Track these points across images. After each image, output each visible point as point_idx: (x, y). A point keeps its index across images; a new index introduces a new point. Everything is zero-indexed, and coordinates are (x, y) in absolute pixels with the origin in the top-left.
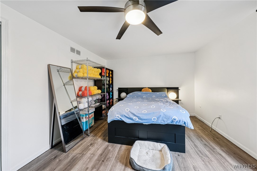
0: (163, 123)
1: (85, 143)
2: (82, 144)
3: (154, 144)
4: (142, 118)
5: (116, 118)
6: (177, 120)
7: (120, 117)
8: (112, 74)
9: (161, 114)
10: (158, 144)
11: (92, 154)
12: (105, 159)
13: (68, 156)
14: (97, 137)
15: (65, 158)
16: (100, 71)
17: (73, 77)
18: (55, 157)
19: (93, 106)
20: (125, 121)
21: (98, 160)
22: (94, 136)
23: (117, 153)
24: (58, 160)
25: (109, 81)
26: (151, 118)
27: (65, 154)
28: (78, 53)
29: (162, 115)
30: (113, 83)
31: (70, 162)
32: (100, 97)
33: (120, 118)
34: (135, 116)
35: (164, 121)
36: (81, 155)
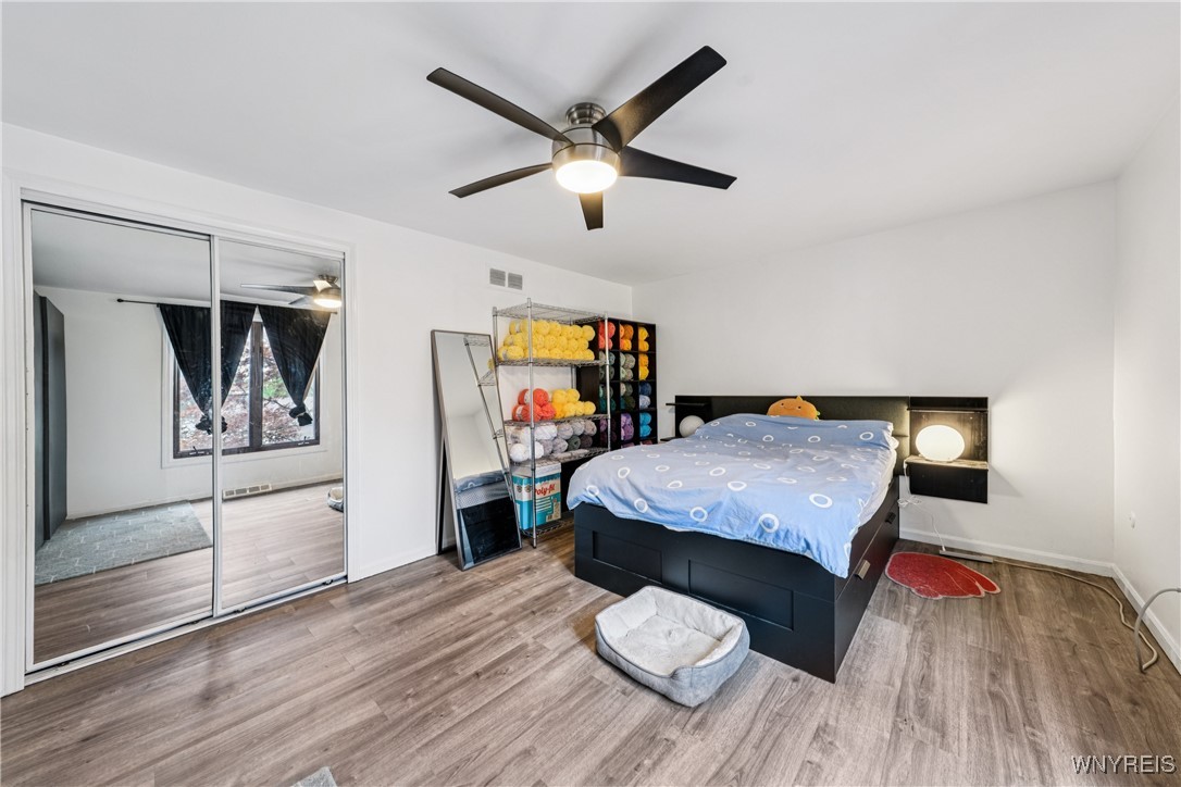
0: (725, 532)
1: (518, 561)
2: (507, 562)
3: (704, 610)
5: (584, 493)
6: (775, 528)
7: (597, 493)
8: (652, 340)
9: (721, 499)
10: (720, 613)
11: (518, 590)
12: (539, 610)
13: (463, 577)
14: (555, 557)
15: (457, 581)
16: (589, 332)
17: (497, 362)
18: (439, 574)
19: (559, 455)
20: (610, 509)
21: (524, 607)
22: (547, 553)
23: (580, 607)
24: (441, 581)
25: (635, 370)
26: (687, 510)
27: (460, 573)
28: (516, 281)
29: (725, 504)
30: (655, 378)
31: (461, 590)
32: (591, 428)
33: (597, 498)
34: (641, 495)
35: (731, 527)
36: (491, 585)
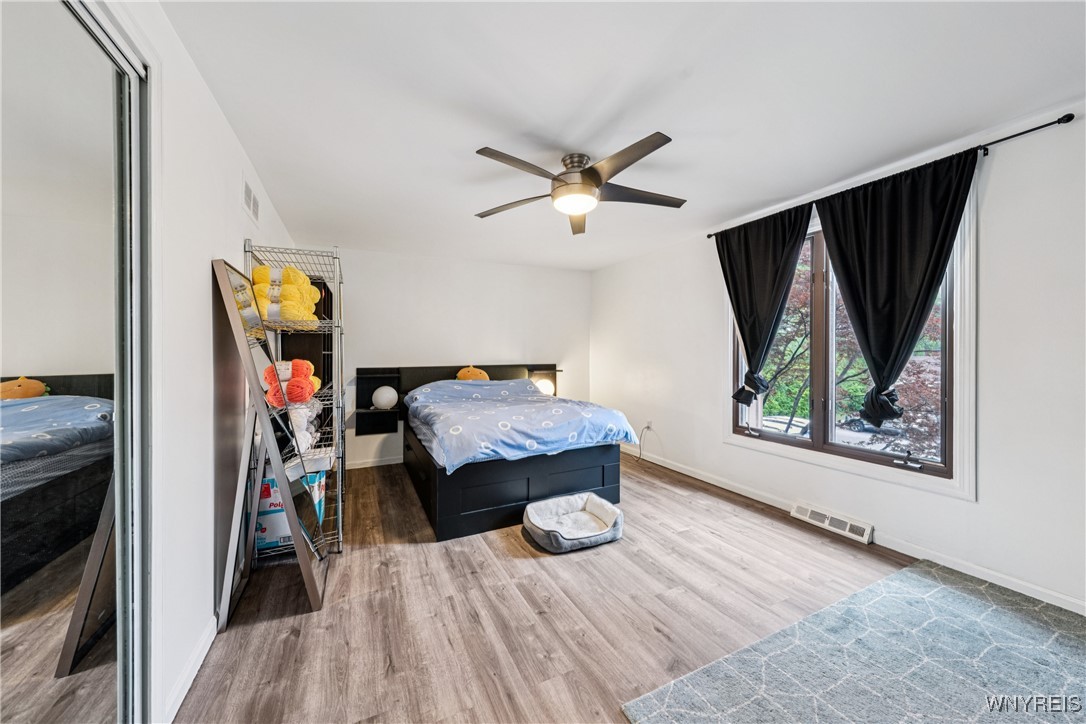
3: (569, 500)
4: (549, 440)
5: (480, 450)
9: (585, 424)
10: (577, 496)
12: (472, 569)
14: (379, 545)
18: (295, 632)
20: (506, 456)
21: (457, 578)
23: (488, 550)
26: (567, 437)
28: (255, 208)
29: (589, 426)
33: (493, 451)
35: (591, 438)
